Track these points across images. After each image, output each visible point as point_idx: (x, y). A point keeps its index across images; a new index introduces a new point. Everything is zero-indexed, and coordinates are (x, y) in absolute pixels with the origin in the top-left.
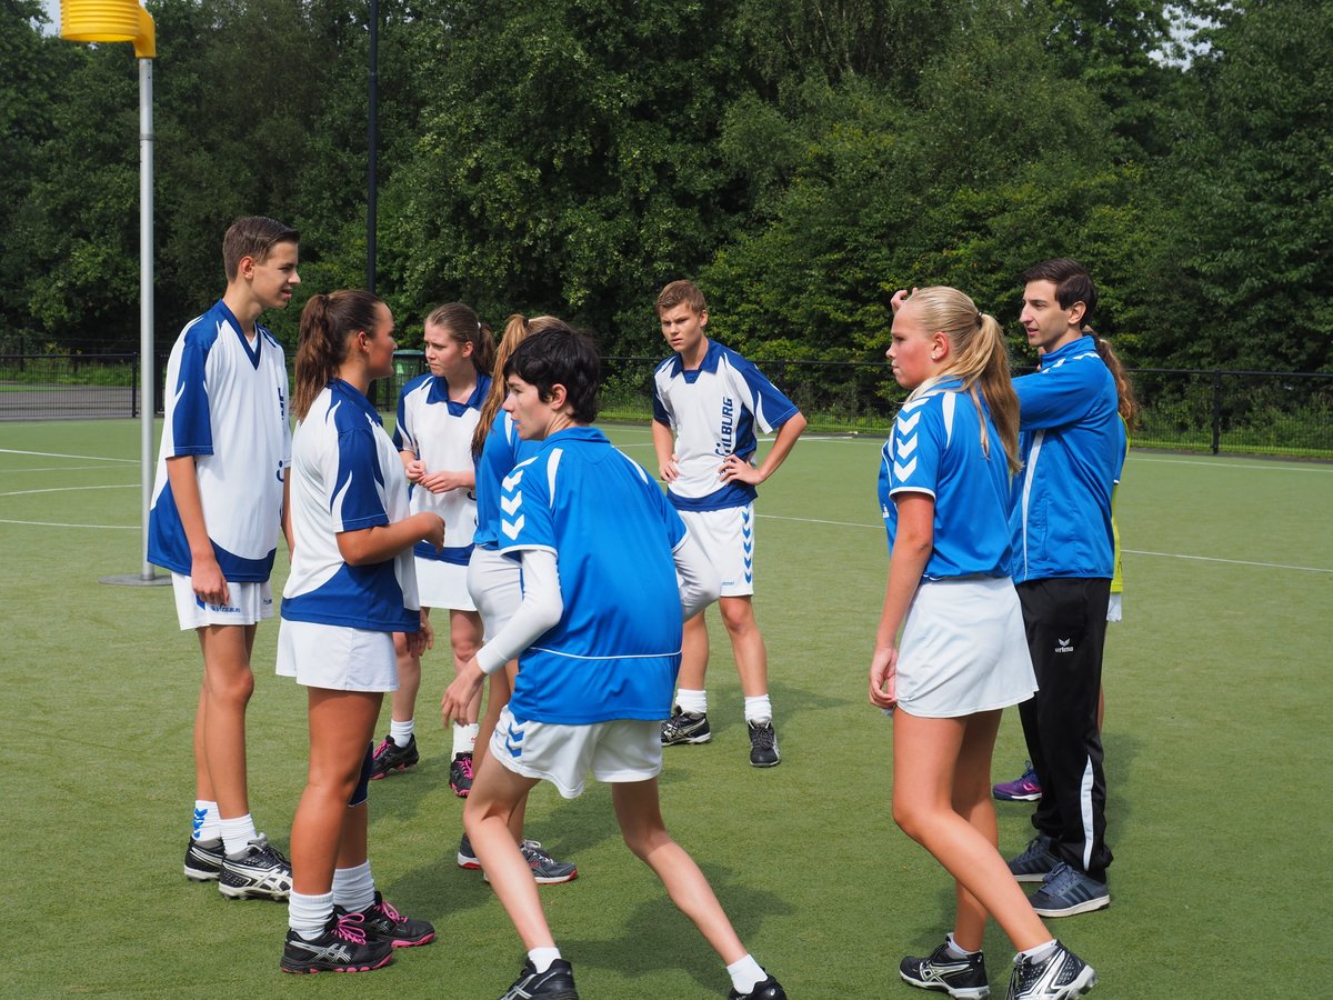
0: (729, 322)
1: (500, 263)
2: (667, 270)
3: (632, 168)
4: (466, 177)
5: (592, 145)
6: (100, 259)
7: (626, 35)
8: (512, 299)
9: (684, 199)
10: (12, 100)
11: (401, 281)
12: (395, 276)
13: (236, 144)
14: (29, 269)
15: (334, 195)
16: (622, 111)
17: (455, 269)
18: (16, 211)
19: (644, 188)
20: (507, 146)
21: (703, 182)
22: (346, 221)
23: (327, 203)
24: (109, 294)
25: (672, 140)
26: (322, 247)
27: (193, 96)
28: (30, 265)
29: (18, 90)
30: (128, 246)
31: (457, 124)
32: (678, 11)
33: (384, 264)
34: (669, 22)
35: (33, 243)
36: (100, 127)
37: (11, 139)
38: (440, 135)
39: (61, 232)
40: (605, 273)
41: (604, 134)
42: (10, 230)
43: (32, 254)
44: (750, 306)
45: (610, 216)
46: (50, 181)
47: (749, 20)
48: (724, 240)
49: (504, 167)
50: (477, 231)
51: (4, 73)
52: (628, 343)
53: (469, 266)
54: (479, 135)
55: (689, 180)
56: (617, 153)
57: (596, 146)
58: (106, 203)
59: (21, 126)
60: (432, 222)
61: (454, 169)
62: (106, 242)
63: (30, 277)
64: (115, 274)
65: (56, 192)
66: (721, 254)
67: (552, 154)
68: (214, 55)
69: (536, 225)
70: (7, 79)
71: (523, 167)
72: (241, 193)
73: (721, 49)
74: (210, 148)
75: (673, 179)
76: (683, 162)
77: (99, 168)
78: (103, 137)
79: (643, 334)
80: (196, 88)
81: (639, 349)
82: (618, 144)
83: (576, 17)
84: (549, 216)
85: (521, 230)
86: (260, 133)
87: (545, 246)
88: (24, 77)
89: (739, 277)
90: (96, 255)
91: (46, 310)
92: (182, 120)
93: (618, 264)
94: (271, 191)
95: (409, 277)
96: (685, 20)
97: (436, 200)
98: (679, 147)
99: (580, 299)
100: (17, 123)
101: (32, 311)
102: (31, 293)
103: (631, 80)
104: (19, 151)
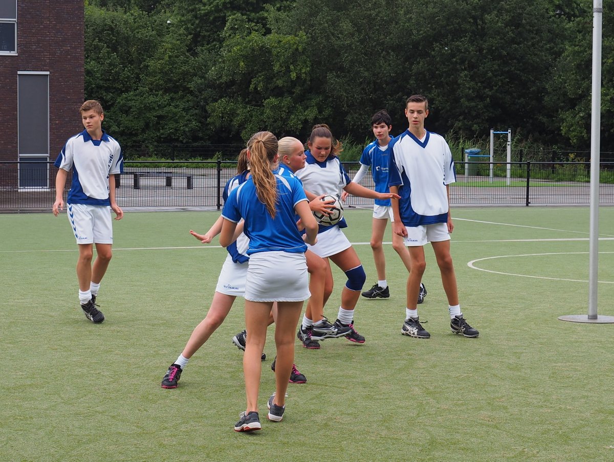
6: (609, 97)
14: (562, 104)
18: (555, 66)
28: (564, 102)
35: (565, 87)
37: (553, 18)
39: (583, 79)
42: (551, 78)
43: (565, 94)
46: (578, 45)
59: (561, 9)
63: (562, 110)
65: (581, 52)
77: (610, 36)
91: (574, 131)
101: (563, 133)
102: (563, 120)
104: (558, 25)
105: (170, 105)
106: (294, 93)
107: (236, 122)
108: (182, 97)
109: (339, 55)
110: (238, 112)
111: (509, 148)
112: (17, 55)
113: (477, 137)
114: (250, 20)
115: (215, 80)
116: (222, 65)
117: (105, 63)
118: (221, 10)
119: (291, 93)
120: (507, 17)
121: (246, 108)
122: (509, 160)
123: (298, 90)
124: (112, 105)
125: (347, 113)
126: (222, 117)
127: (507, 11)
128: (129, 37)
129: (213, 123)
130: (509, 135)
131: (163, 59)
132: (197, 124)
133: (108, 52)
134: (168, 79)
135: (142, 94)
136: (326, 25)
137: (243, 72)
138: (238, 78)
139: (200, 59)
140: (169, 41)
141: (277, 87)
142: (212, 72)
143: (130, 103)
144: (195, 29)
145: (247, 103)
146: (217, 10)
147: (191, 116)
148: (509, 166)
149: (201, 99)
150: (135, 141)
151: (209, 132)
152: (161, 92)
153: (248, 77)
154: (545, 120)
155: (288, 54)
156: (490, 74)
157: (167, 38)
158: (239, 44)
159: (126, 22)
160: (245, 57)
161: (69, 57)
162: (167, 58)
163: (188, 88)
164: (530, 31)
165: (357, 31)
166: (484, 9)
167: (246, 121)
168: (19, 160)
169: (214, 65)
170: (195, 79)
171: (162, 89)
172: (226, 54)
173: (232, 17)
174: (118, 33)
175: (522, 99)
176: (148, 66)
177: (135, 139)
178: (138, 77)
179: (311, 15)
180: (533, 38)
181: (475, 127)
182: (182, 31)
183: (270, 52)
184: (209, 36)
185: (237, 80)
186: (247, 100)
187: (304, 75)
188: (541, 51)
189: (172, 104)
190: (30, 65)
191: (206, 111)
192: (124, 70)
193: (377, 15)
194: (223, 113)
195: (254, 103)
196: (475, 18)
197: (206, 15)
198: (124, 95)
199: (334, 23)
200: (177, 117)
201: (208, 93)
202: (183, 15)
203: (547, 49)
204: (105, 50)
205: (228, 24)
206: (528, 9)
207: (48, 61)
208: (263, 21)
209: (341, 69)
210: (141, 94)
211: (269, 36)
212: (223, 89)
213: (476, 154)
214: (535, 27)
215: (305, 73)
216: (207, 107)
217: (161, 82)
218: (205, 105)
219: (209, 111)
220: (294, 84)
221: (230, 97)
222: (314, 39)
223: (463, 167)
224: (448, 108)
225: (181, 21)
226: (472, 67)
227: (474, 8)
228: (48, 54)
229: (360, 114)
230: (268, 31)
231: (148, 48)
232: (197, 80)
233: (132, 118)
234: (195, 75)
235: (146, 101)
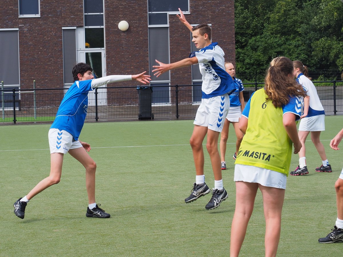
105: (286, 44)
107: (332, 55)
108: (294, 38)
110: (334, 47)
112: (190, 13)
115: (317, 25)
116: (322, 15)
117: (240, 17)
121: (339, 44)
124: (246, 45)
129: (316, 55)
131: (279, 12)
132: (305, 56)
133: (242, 10)
134: (284, 26)
135: (266, 37)
137: (337, 19)
138: (333, 23)
139: (305, 11)
142: (315, 20)
143: (258, 44)
145: (340, 40)
147: (300, 51)
149: (307, 39)
150: (262, 69)
151: (313, 61)
152: (279, 35)
160: (338, 9)
161: (224, 13)
162: (283, 12)
163: (298, 32)
167: (339, 53)
168: (192, 84)
169: (316, 15)
170: (302, 25)
171: (280, 33)
172: (323, 7)
176: (269, 18)
177: (262, 67)
178: (263, 25)
185: (332, 25)
186: (340, 38)
189: (287, 43)
190: (199, 20)
191: (311, 47)
192: (253, 21)
194: (323, 48)
198: (253, 38)
200: (291, 52)
201: (311, 34)
204: (239, 8)
207: (210, 17)
212: (323, 32)
216: (312, 45)
217: (279, 28)
218: (310, 44)
219: (313, 47)
221: (327, 37)
228: (210, 12)
232: (304, 26)
233: (259, 54)
234: (302, 23)
235: (269, 42)
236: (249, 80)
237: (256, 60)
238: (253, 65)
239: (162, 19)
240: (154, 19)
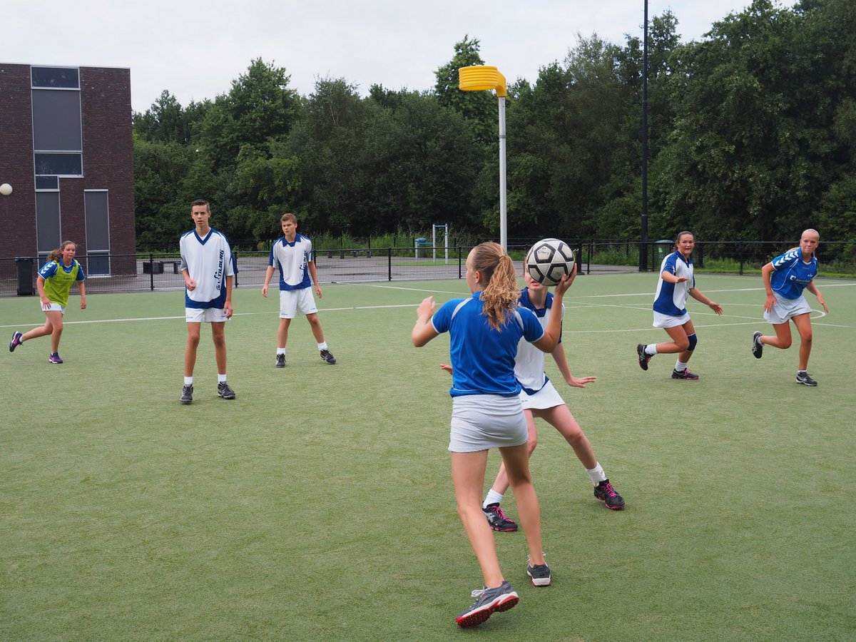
0: (839, 222)
1: (713, 194)
2: (805, 195)
3: (786, 142)
4: (696, 151)
5: (763, 131)
7: (781, 72)
8: (720, 212)
9: (813, 158)
10: (477, 124)
11: (664, 205)
12: (661, 204)
13: (582, 140)
15: (630, 164)
16: (778, 112)
17: (690, 198)
18: (478, 178)
19: (792, 152)
20: (717, 134)
21: (825, 148)
22: (637, 176)
23: (628, 167)
24: (521, 216)
25: (807, 127)
26: (625, 190)
27: (560, 117)
28: (485, 203)
29: (480, 120)
30: (530, 193)
31: (691, 124)
32: (811, 59)
33: (655, 197)
34: (806, 65)
35: (485, 193)
36: (516, 135)
37: (475, 143)
38: (681, 130)
40: (770, 198)
41: (770, 125)
42: (475, 186)
43: (485, 198)
44: (851, 213)
45: (772, 168)
47: (851, 60)
48: (837, 178)
49: (716, 145)
50: (702, 178)
51: (473, 111)
52: (784, 234)
53: (697, 196)
54: (703, 129)
55: (817, 147)
56: (777, 135)
57: (766, 132)
58: (519, 172)
59: (482, 137)
60: (678, 174)
61: (689, 147)
62: (520, 191)
64: (523, 207)
66: (834, 186)
67: (742, 137)
68: (570, 97)
69: (733, 175)
70: (475, 115)
71: (726, 145)
72: (584, 164)
73: (834, 77)
74: (570, 143)
75: (808, 147)
76: (813, 138)
78: (518, 140)
79: (792, 229)
80: (562, 113)
81: (789, 237)
82: (778, 130)
83: (753, 65)
84: (740, 169)
85: (725, 176)
86: (593, 134)
87: (738, 185)
88: (482, 113)
89: (844, 197)
90: (514, 197)
91: (492, 224)
92: (556, 130)
93: (777, 193)
94: (599, 162)
95: (668, 203)
96: (815, 63)
97: (680, 164)
98: (812, 131)
99: (755, 211)
100: (479, 135)
101: (485, 225)
102: (484, 216)
103: (784, 96)
104: (479, 148)
106: (289, 201)
107: (248, 224)
109: (322, 173)
110: (250, 216)
111: (446, 237)
112: (83, 177)
113: (423, 229)
114: (256, 149)
115: (233, 193)
116: (237, 182)
117: (151, 182)
118: (235, 142)
119: (288, 201)
120: (442, 143)
121: (256, 212)
122: (446, 246)
123: (293, 199)
124: (157, 213)
125: (329, 215)
126: (238, 220)
127: (442, 139)
128: (168, 162)
130: (446, 228)
131: (193, 178)
133: (152, 174)
136: (312, 151)
137: (253, 186)
138: (249, 191)
139: (221, 177)
140: (198, 164)
141: (278, 197)
142: (230, 187)
143: (170, 211)
144: (217, 155)
145: (256, 209)
146: (233, 141)
148: (446, 250)
150: (174, 239)
153: (256, 190)
154: (472, 217)
155: (285, 172)
156: (431, 185)
157: (196, 163)
158: (248, 166)
159: (165, 152)
160: (254, 176)
161: (123, 178)
162: (197, 178)
163: (213, 199)
164: (459, 153)
165: (336, 155)
166: (426, 138)
168: (87, 255)
169: (232, 182)
170: (218, 192)
172: (240, 174)
173: (243, 147)
174: (160, 160)
175: (455, 202)
176: (182, 184)
177: (174, 237)
178: (176, 192)
179: (301, 144)
180: (461, 158)
181: (421, 222)
182: (207, 157)
183: (272, 171)
184: (227, 160)
186: (256, 207)
187: (297, 188)
188: (468, 167)
190: (93, 184)
191: (226, 216)
192: (165, 186)
193: (349, 143)
194: (239, 217)
195: (261, 209)
196: (419, 144)
197: (225, 145)
198: (165, 205)
199: (318, 149)
201: (227, 202)
202: (207, 146)
203: (471, 166)
204: (150, 172)
205: (241, 151)
206: (458, 137)
207: (106, 181)
208: (266, 149)
209: (325, 183)
210: (178, 204)
211: (270, 160)
212: (239, 199)
213: (424, 242)
214: (462, 150)
215: (298, 186)
216: (227, 213)
219: (229, 215)
220: (290, 194)
221: (244, 205)
222: (304, 161)
223: (414, 252)
224: (402, 209)
225: (206, 150)
226: (418, 179)
227: (419, 137)
228: (107, 176)
229: (339, 216)
230: (270, 156)
231: (182, 170)
232: (220, 193)
233: (171, 222)
234: (218, 189)
235: (182, 209)
236: (160, 250)
237: (168, 229)
238: (165, 233)
239: (52, 183)
240: (43, 183)
